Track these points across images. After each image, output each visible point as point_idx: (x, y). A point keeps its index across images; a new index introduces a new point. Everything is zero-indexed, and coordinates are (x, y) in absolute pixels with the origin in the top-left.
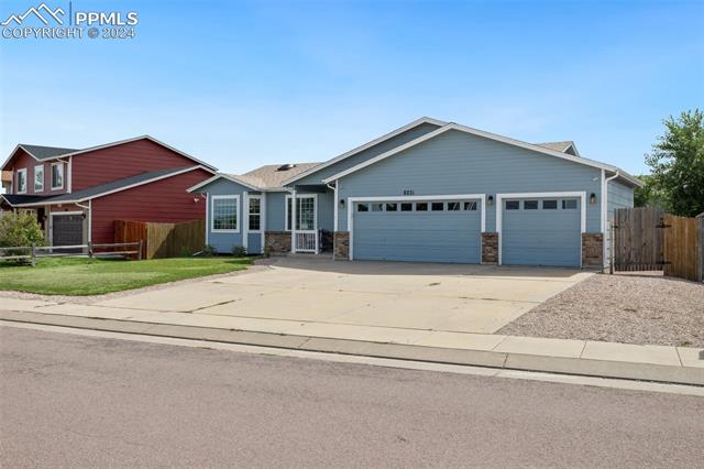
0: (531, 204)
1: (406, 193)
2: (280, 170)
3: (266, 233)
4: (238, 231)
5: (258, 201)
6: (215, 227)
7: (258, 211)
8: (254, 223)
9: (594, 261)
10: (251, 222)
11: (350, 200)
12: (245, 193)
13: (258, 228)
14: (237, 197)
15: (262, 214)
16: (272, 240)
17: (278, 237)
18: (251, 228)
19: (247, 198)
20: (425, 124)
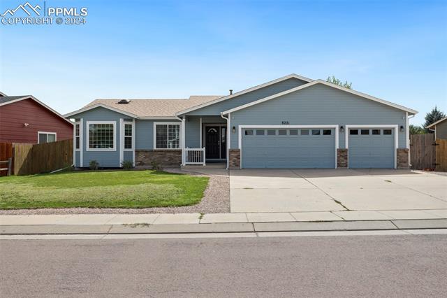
0: (365, 132)
1: (283, 123)
2: (120, 103)
3: (137, 152)
4: (115, 149)
5: (131, 126)
6: (90, 147)
7: (131, 134)
8: (128, 143)
9: (404, 164)
10: (126, 143)
11: (240, 127)
12: (121, 120)
13: (130, 147)
14: (114, 123)
15: (133, 137)
16: (142, 157)
17: (148, 154)
18: (126, 147)
19: (122, 124)
20: (293, 79)
